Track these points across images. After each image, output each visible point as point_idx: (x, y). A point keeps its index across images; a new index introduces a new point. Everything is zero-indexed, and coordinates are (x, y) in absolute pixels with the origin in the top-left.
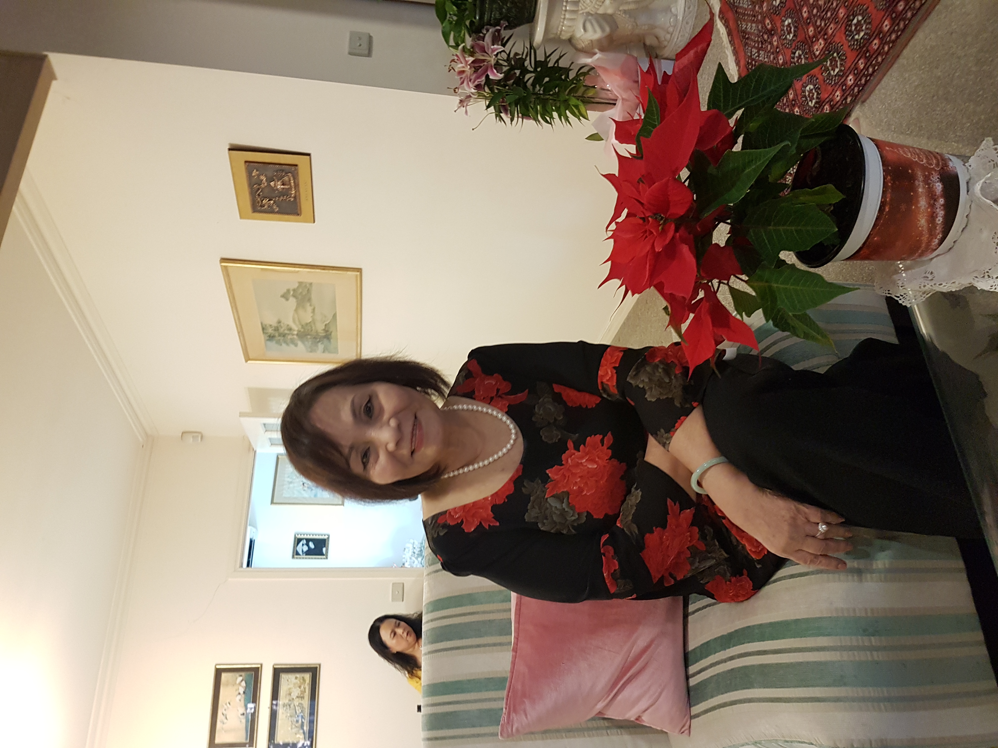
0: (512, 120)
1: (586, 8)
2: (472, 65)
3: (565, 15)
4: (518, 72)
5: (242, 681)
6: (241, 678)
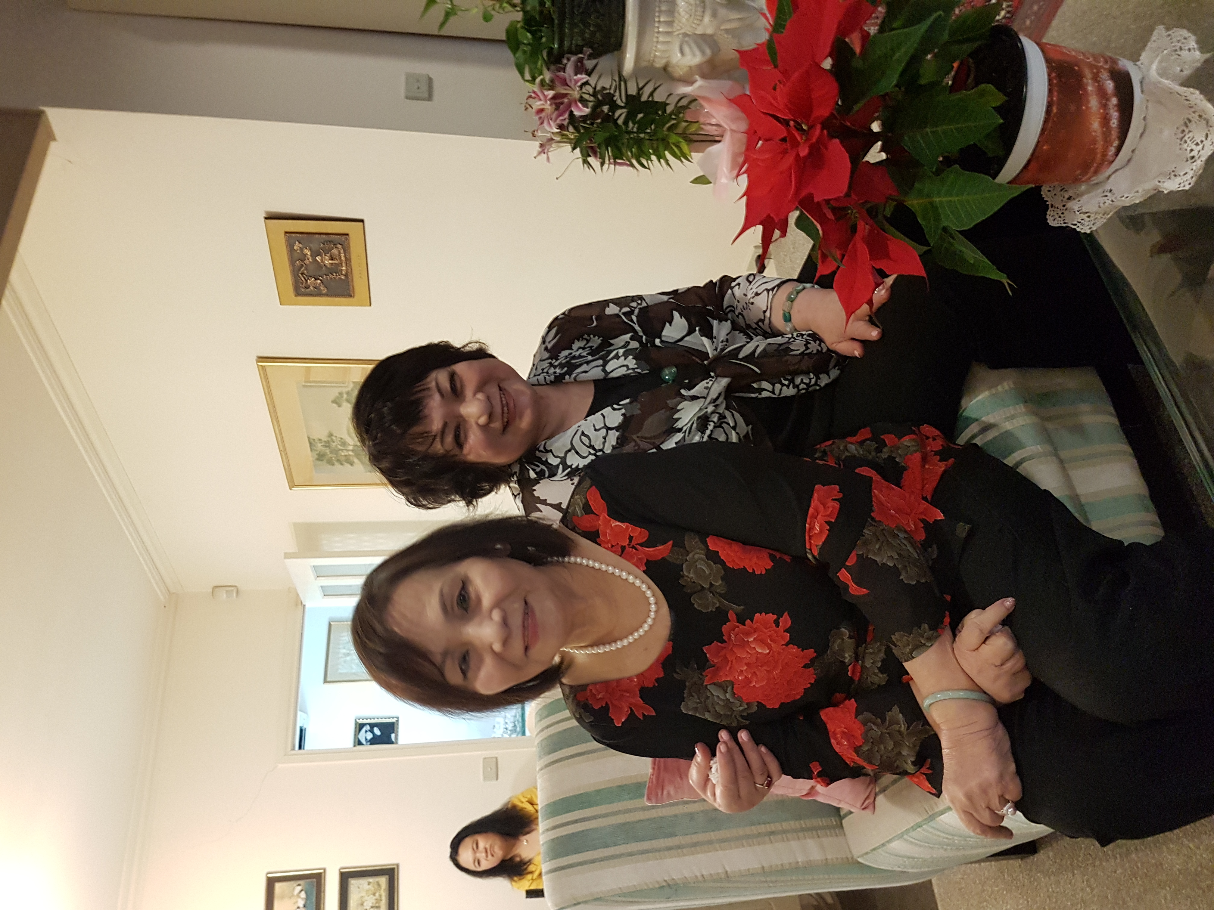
0: (602, 164)
1: (682, 28)
2: (553, 101)
3: (657, 37)
4: (606, 109)
5: (302, 890)
6: (299, 888)
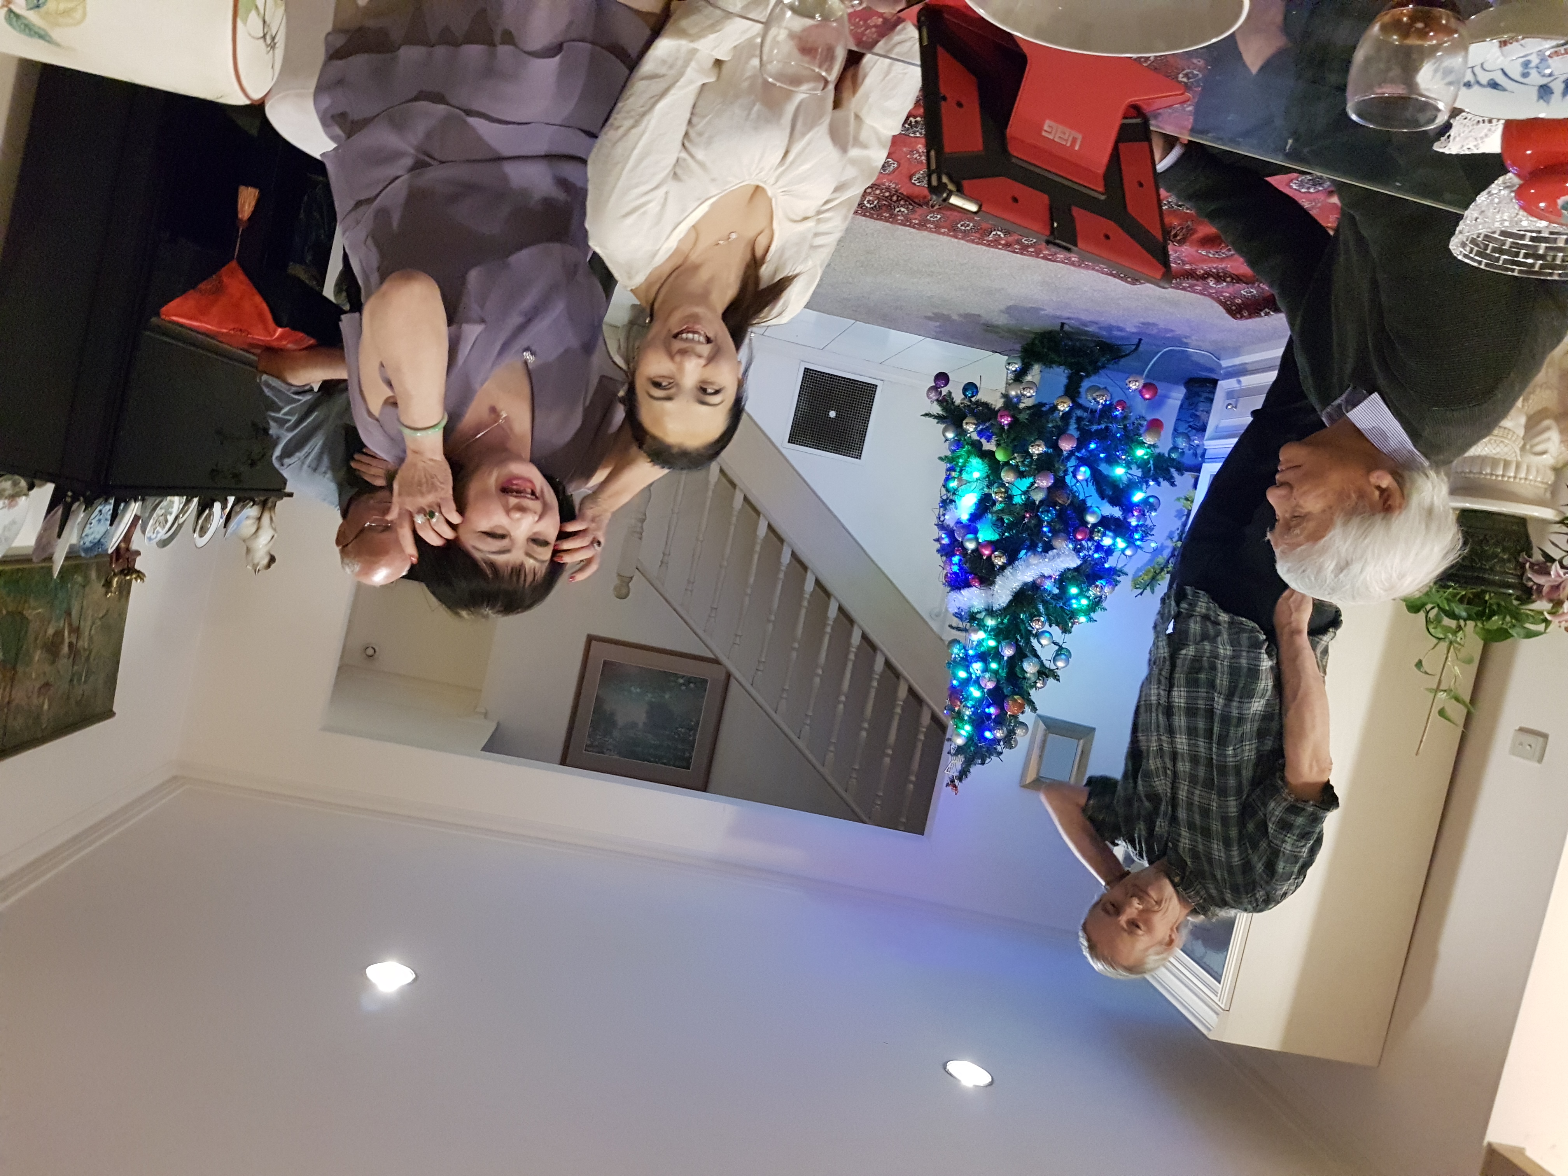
1: (1515, 452)
3: (1520, 479)
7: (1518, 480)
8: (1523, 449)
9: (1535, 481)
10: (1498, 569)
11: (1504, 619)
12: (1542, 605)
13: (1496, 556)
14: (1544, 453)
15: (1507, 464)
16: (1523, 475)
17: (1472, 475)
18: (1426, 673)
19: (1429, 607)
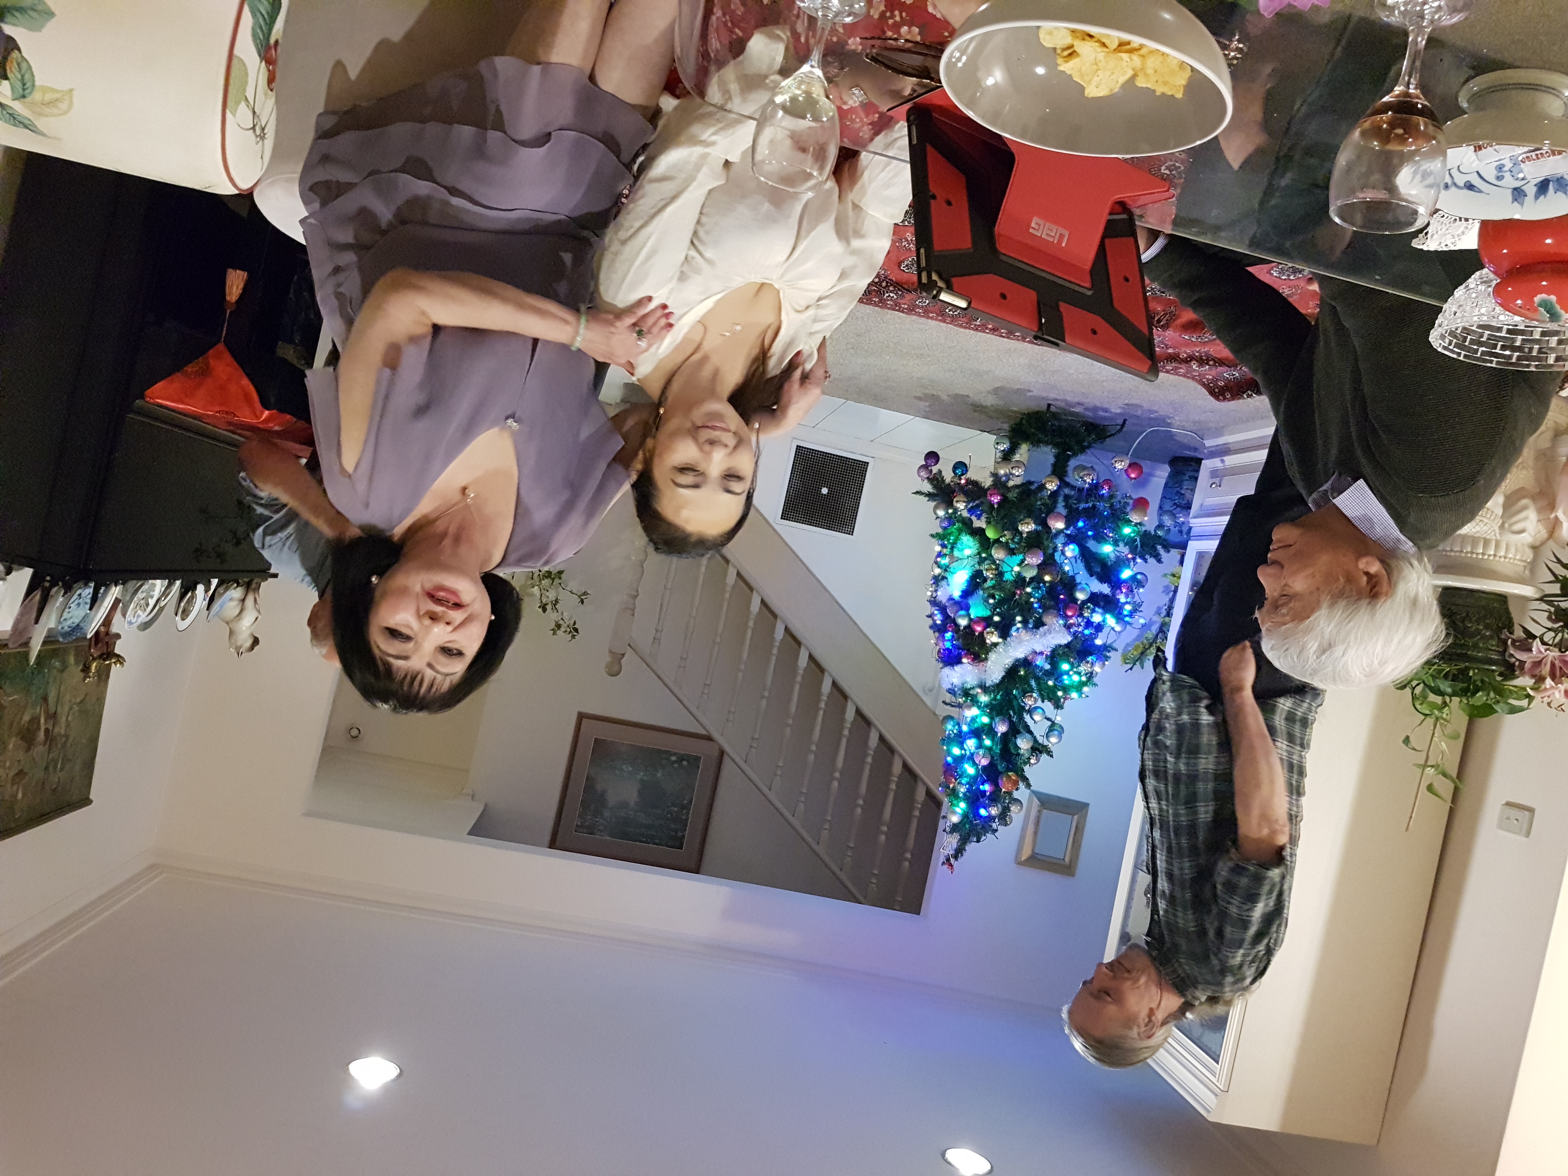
1: (1494, 530)
3: (1500, 557)
7: (1497, 558)
8: (1502, 527)
9: (1515, 559)
10: (1481, 645)
11: (1488, 695)
12: (1525, 681)
13: (1478, 632)
14: (1522, 531)
15: (1487, 542)
16: (1502, 553)
17: (1453, 554)
18: (1414, 749)
19: (1414, 683)
